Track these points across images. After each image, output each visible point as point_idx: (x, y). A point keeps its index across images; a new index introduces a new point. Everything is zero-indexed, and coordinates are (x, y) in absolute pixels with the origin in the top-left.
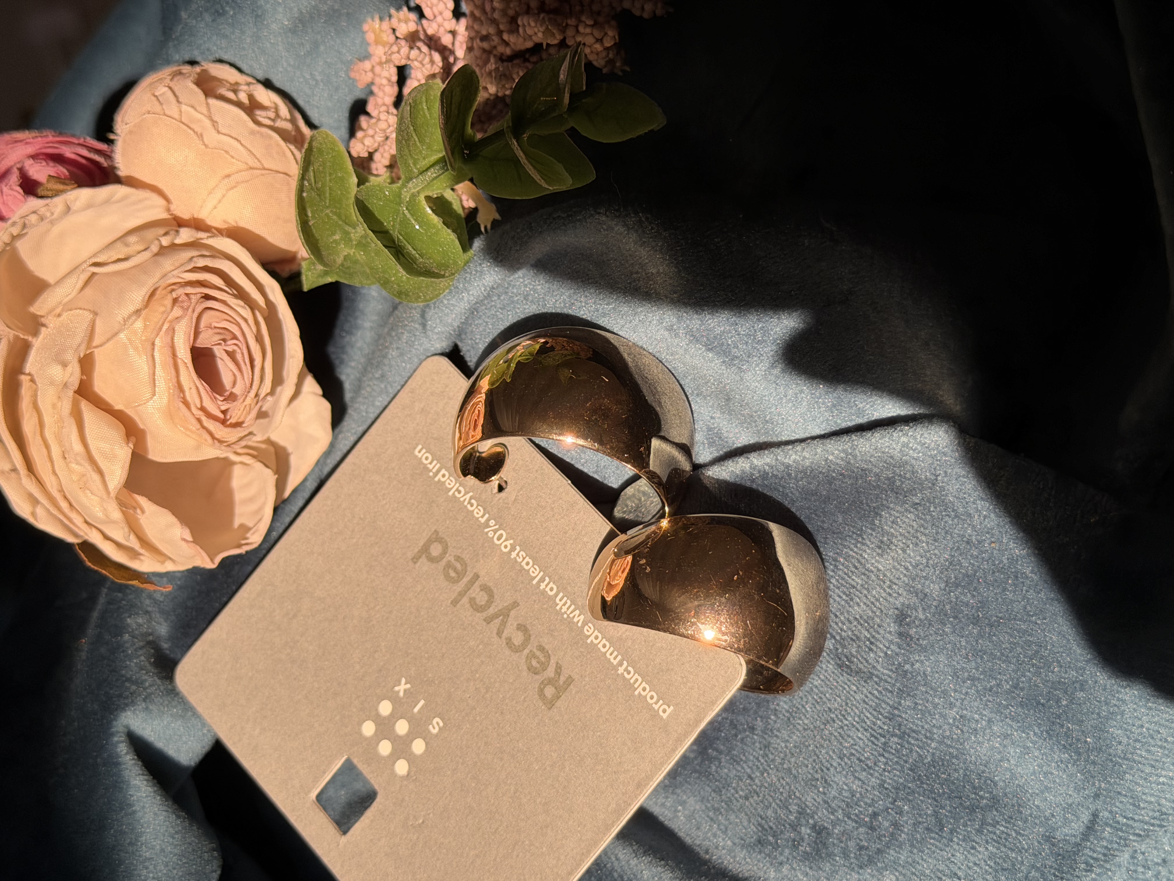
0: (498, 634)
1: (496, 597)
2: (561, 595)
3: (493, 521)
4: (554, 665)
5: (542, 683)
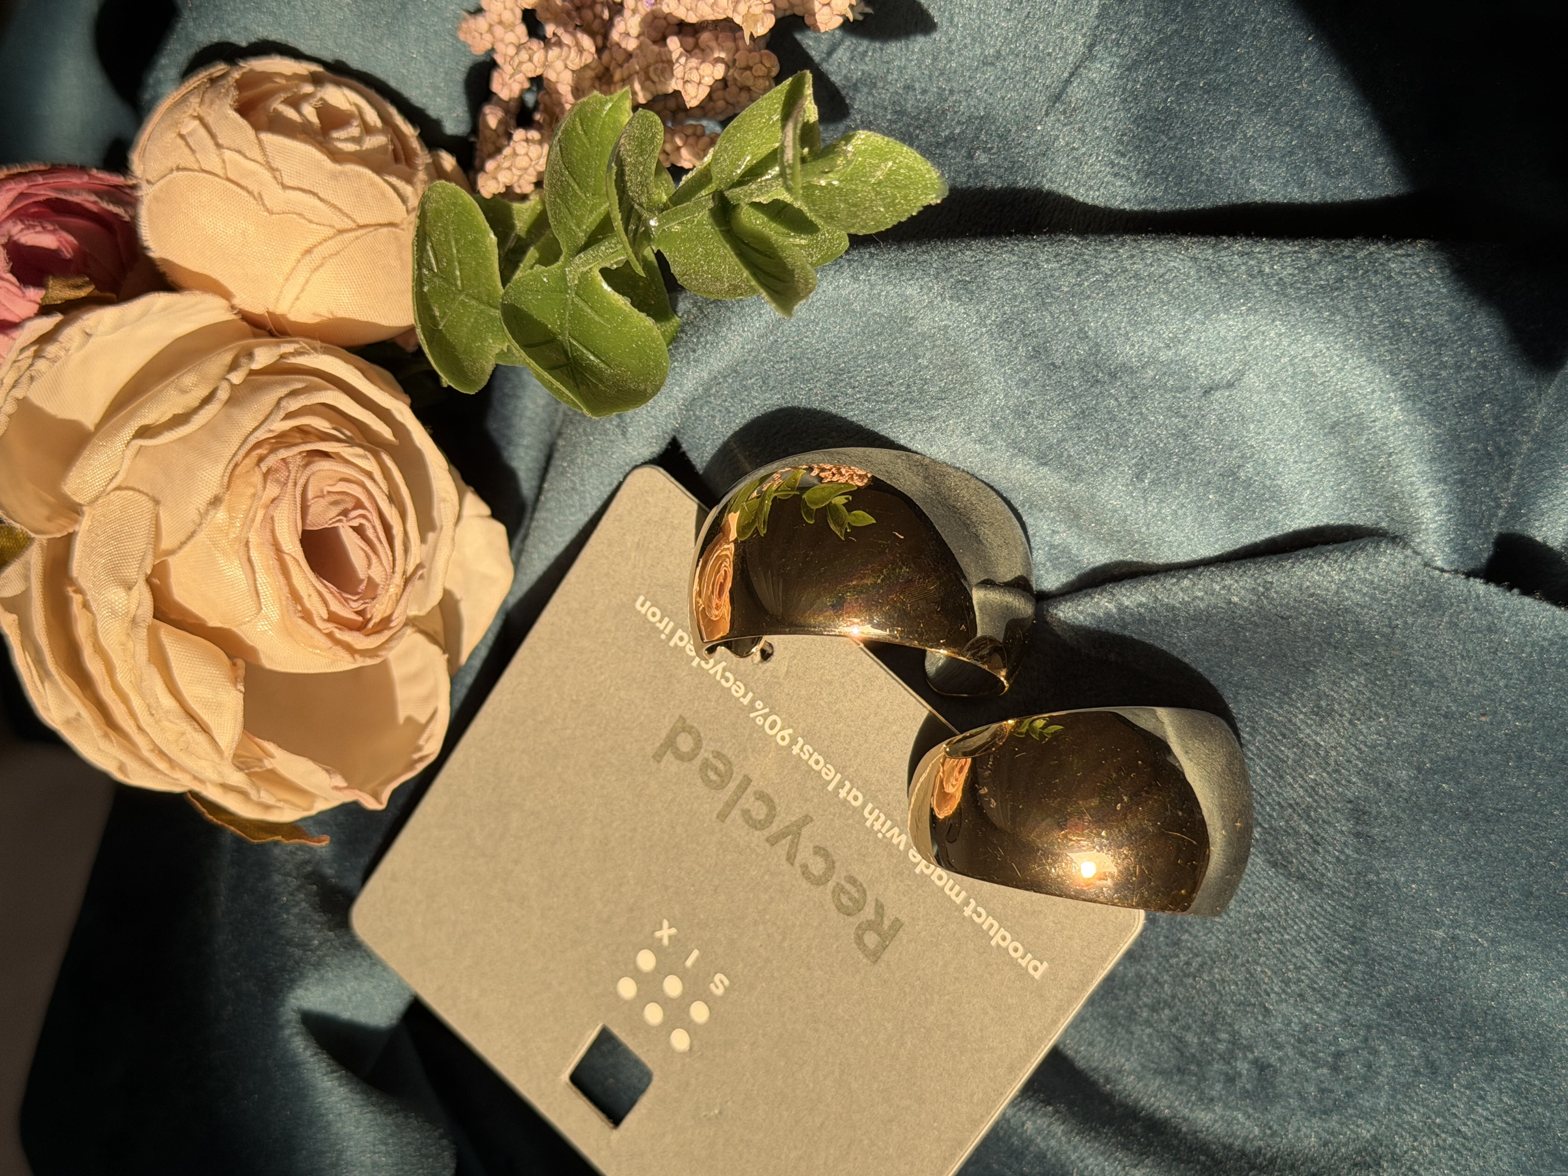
0: (788, 860)
1: (778, 809)
2: (870, 806)
3: (759, 702)
4: (873, 904)
5: (859, 927)
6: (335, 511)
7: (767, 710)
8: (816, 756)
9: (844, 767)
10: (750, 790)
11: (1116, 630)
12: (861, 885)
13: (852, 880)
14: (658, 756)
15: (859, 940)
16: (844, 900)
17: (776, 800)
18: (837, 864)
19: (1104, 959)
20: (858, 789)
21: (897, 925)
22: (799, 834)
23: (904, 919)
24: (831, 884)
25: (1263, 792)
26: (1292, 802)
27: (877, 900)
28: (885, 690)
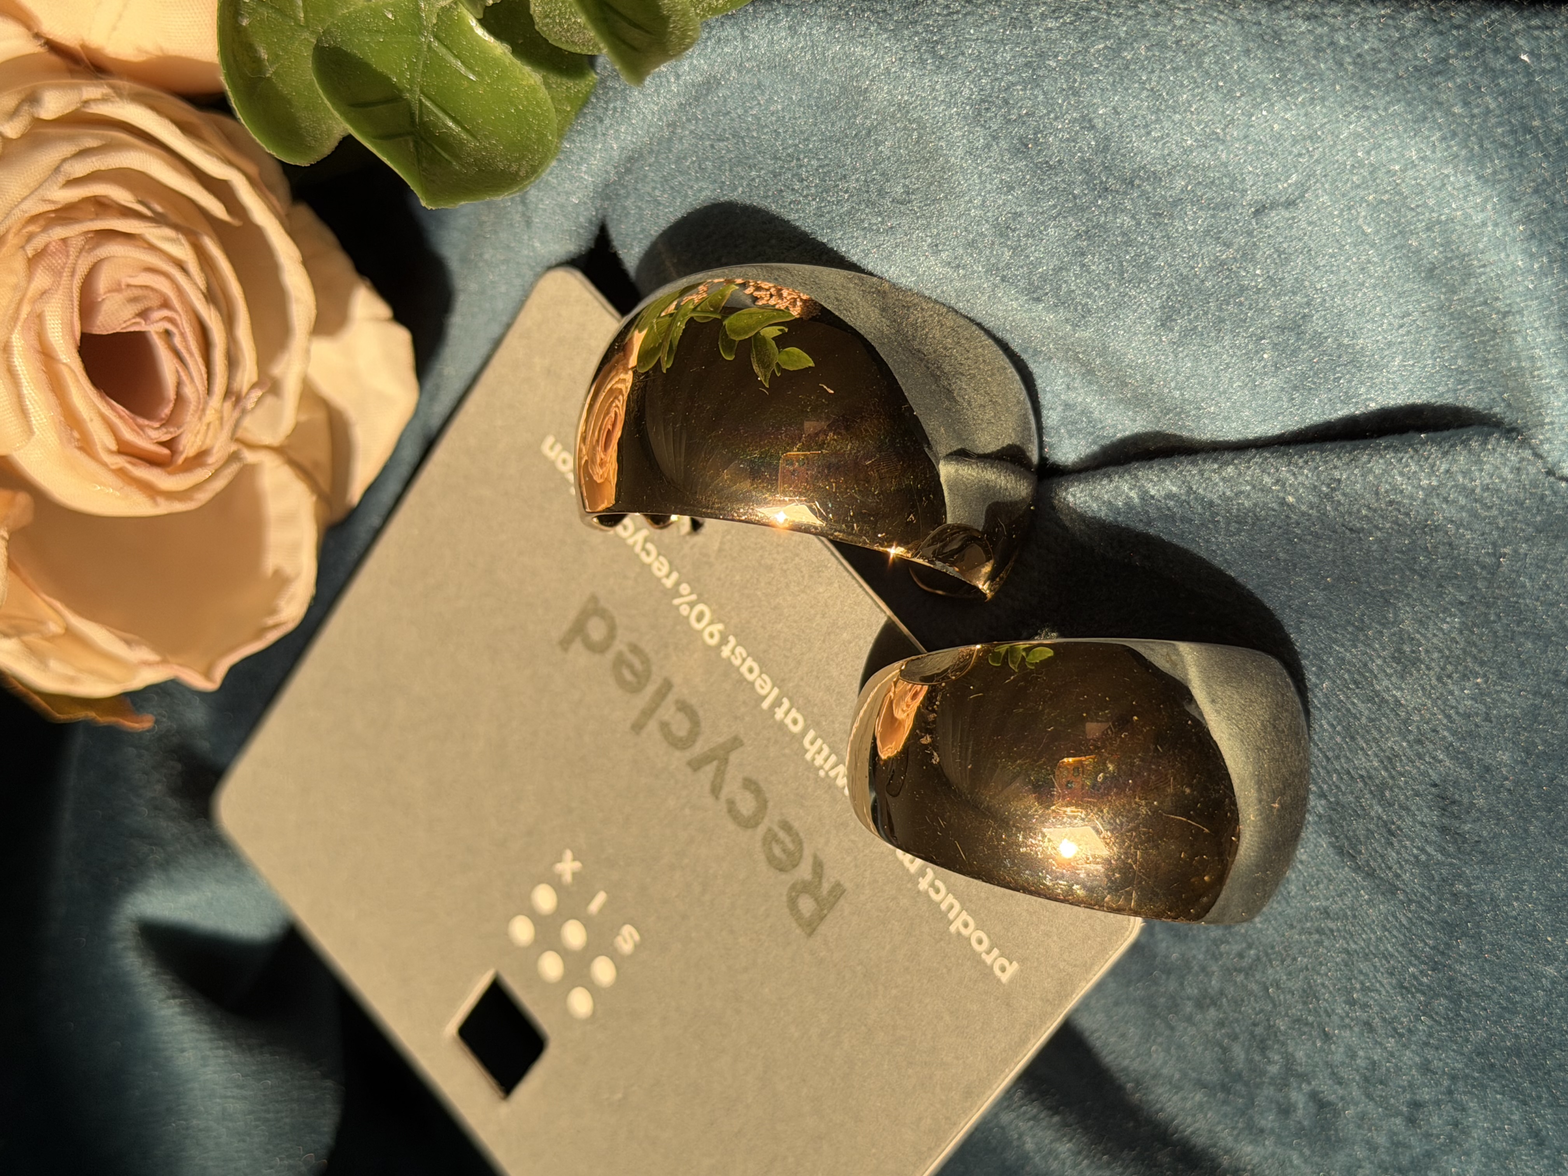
0: (712, 791)
3: (685, 585)
4: (811, 860)
5: (793, 887)
6: (131, 310)
7: (694, 597)
8: (749, 662)
9: (783, 680)
10: (671, 698)
11: (1141, 527)
12: (797, 834)
13: (786, 827)
14: (565, 643)
15: (793, 904)
16: (777, 851)
17: (701, 713)
18: (770, 804)
19: (1088, 968)
20: (798, 710)
21: (838, 891)
22: (726, 761)
23: (847, 885)
24: (761, 830)
25: (1330, 754)
26: (1363, 773)
27: (815, 857)
28: (836, 585)
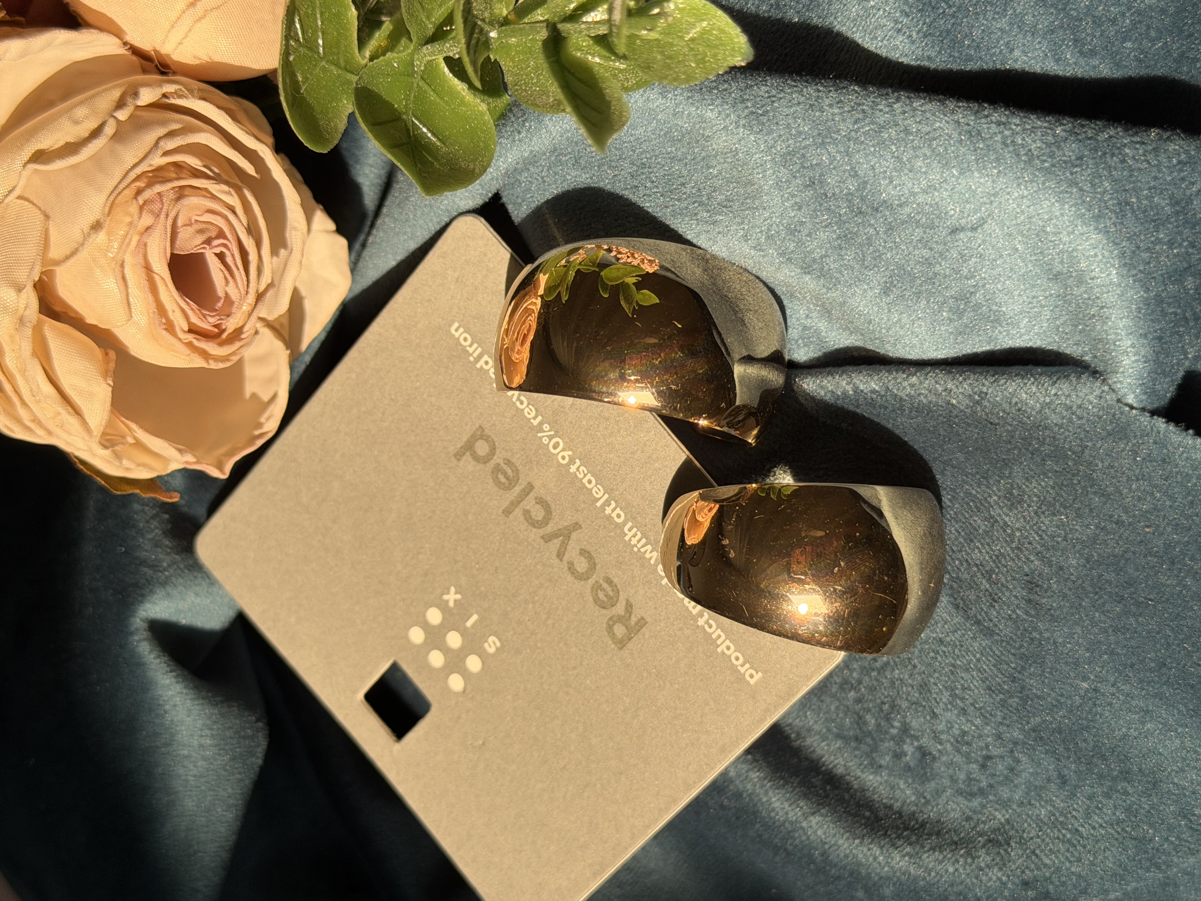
1: (554, 514)
2: (630, 524)
4: (624, 603)
5: (611, 619)
6: (200, 239)
7: (552, 433)
8: (589, 476)
9: (612, 489)
10: (532, 495)
11: (851, 408)
12: (616, 586)
13: (609, 581)
14: (458, 455)
15: (610, 628)
16: (601, 595)
17: (553, 506)
18: (598, 567)
19: (808, 678)
20: (621, 509)
21: (642, 623)
22: (569, 537)
23: (648, 619)
24: (591, 581)
25: (955, 548)
26: (978, 562)
27: (627, 601)
28: (653, 433)
